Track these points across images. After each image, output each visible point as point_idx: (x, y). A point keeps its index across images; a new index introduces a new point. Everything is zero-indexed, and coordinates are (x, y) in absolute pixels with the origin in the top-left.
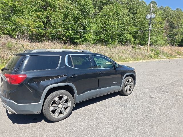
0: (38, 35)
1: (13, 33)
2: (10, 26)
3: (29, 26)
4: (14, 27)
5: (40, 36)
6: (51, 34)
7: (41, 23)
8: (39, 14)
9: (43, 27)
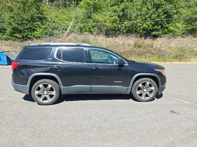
0: (113, 30)
1: (93, 30)
2: (91, 23)
3: (106, 22)
4: (94, 24)
5: (115, 30)
6: (125, 27)
7: (116, 17)
8: (115, 8)
9: (118, 21)
